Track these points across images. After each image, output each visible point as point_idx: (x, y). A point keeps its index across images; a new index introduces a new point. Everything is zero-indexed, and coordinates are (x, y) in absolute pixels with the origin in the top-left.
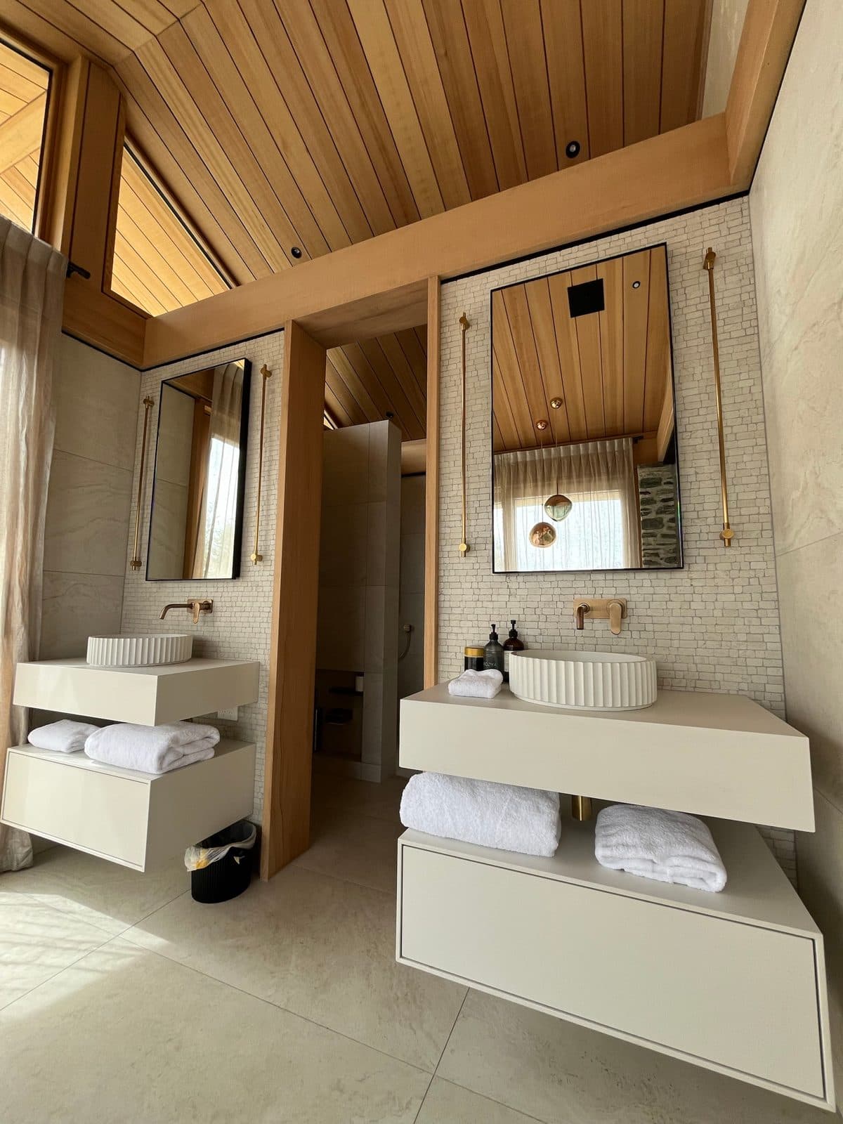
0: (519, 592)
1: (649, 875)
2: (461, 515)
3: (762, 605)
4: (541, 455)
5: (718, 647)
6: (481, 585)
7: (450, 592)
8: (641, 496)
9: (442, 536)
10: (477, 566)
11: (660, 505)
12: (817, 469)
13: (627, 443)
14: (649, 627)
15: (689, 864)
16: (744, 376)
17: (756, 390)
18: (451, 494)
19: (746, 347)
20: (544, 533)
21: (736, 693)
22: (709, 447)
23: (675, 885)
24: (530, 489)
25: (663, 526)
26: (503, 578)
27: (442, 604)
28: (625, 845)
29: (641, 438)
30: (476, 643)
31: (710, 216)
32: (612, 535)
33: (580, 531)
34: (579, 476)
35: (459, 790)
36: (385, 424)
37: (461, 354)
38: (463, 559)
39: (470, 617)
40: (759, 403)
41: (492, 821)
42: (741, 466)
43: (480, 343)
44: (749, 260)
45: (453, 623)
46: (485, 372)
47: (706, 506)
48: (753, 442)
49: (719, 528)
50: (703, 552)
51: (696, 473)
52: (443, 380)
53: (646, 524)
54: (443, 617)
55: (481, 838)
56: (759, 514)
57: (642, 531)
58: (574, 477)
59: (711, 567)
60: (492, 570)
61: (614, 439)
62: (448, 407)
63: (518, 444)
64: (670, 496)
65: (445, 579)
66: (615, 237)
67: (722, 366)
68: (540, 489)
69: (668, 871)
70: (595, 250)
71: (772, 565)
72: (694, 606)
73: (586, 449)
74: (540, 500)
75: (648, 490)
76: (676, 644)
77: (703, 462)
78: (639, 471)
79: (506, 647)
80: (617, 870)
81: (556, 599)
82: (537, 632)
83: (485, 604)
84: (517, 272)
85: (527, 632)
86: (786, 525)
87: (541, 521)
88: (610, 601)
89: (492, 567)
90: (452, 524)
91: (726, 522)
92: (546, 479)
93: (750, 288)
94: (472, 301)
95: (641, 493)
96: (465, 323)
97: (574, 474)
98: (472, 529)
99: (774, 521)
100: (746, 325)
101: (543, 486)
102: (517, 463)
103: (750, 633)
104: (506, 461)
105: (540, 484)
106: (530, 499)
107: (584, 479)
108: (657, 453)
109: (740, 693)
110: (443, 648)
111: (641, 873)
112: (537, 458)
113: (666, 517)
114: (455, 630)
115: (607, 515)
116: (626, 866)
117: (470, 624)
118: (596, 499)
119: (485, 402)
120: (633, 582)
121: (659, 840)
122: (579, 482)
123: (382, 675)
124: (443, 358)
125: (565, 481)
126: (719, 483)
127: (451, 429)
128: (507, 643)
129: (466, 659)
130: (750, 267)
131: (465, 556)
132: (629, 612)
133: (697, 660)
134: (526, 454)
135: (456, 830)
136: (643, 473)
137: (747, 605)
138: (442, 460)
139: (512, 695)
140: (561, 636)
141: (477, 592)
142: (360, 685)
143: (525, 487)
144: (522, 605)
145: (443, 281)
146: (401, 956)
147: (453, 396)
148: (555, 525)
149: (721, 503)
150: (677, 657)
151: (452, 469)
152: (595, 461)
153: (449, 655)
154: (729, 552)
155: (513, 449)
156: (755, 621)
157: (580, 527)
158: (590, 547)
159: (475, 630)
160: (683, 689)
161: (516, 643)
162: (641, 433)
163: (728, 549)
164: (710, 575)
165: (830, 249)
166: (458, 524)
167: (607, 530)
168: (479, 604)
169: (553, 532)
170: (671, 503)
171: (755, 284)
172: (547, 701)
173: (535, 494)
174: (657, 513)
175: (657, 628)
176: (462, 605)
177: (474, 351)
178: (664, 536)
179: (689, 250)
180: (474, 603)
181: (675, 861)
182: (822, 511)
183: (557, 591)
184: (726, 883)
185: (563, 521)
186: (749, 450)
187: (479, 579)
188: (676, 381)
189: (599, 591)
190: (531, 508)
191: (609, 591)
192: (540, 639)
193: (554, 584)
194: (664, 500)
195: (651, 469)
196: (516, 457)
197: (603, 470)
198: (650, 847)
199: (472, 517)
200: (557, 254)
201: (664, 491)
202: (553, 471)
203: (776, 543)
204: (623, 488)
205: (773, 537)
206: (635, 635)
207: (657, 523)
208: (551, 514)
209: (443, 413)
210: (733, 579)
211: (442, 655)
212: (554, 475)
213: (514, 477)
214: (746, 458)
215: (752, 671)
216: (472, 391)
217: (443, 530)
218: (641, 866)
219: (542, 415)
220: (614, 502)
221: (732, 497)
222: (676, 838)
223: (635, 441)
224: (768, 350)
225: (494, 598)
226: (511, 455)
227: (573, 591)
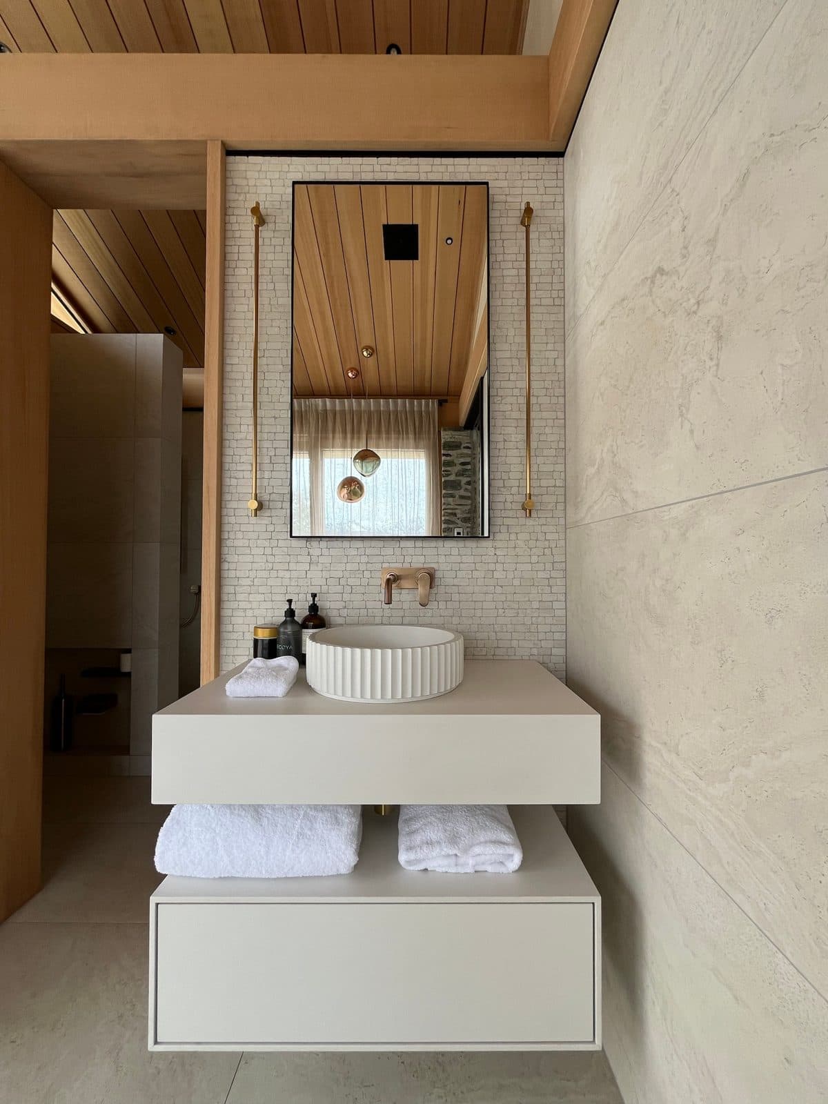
0: (321, 560)
1: (453, 870)
2: (252, 465)
3: (554, 574)
4: (351, 405)
5: (515, 615)
6: (276, 551)
7: (236, 558)
8: (443, 458)
9: (226, 489)
10: (271, 528)
11: (459, 468)
12: (615, 447)
13: (433, 405)
14: (456, 597)
15: (490, 849)
16: (550, 347)
17: (560, 362)
18: (238, 436)
19: (553, 317)
20: (352, 488)
21: (527, 658)
22: (515, 415)
23: (476, 874)
24: (338, 441)
25: (461, 488)
26: (303, 542)
27: (225, 574)
28: (429, 843)
29: (446, 401)
30: (268, 620)
31: (530, 168)
32: (416, 494)
33: (387, 488)
34: (388, 432)
35: (239, 815)
36: (160, 337)
37: (252, 257)
38: (253, 520)
39: (261, 589)
40: (562, 377)
41: (280, 848)
42: (542, 438)
43: (278, 249)
44: (561, 228)
45: (240, 597)
46: (284, 287)
47: (512, 475)
48: (553, 415)
49: (521, 499)
50: (507, 521)
51: (505, 441)
52: (229, 286)
53: (448, 485)
54: (227, 589)
55: (267, 871)
56: (555, 486)
57: (443, 492)
58: (384, 432)
59: (513, 537)
60: (289, 534)
61: (421, 399)
62: (233, 323)
63: (327, 389)
64: (468, 460)
65: (229, 543)
66: (437, 160)
67: (532, 332)
68: (349, 441)
69: (471, 862)
70: (415, 169)
71: (562, 536)
72: (497, 575)
73: (396, 405)
74: (349, 453)
75: (450, 452)
76: (479, 613)
77: (511, 430)
78: (443, 433)
79: (304, 625)
80: (421, 870)
81: (363, 567)
82: (340, 605)
83: (281, 574)
84: (327, 168)
85: (330, 606)
86: (579, 499)
87: (349, 475)
88: (419, 569)
89: (289, 530)
90: (240, 475)
91: (528, 492)
92: (356, 432)
93: (559, 257)
94: (269, 190)
95: (444, 455)
96: (260, 219)
97: (383, 429)
98: (265, 482)
99: (568, 494)
100: (555, 294)
101: (352, 438)
102: (325, 411)
103: (541, 601)
104: (314, 406)
105: (349, 436)
106: (338, 452)
107: (393, 436)
108: (458, 418)
109: (531, 657)
110: (227, 627)
111: (444, 870)
112: (347, 408)
113: (464, 480)
114: (242, 605)
115: (412, 474)
116: (430, 865)
117: (261, 597)
118: (403, 457)
119: (283, 325)
120: (441, 551)
121: (463, 829)
122: (388, 439)
123: (157, 650)
124: (229, 257)
125: (374, 436)
126: (524, 453)
127: (240, 353)
128: (306, 619)
129: (256, 641)
130: (561, 233)
131: (256, 516)
132: (437, 582)
133: (497, 628)
134: (335, 402)
135: (233, 868)
136: (446, 436)
137: (541, 575)
138: (227, 391)
139: (309, 689)
140: (367, 609)
141: (270, 559)
142: (126, 663)
143: (333, 437)
144: (326, 574)
145: (230, 152)
146: (156, 1042)
147: (242, 308)
148: (363, 480)
149: (524, 473)
150: (480, 626)
151: (240, 404)
152: (404, 419)
153: (235, 636)
154: (530, 522)
155: (322, 395)
156: (547, 589)
157: (387, 484)
158: (396, 504)
159: (269, 605)
160: (483, 658)
161: (316, 619)
162: (446, 398)
163: (527, 520)
164: (512, 544)
165: (647, 218)
166: (247, 475)
167: (412, 489)
168: (274, 574)
169: (361, 487)
170: (469, 467)
171: (564, 253)
172: (350, 696)
173: (344, 446)
174: (456, 475)
175: (463, 597)
176: (252, 574)
177: (270, 257)
178: (462, 497)
179: (509, 199)
180: (267, 572)
181: (477, 850)
182: (616, 490)
183: (364, 559)
184: (522, 861)
185: (371, 477)
186: (550, 423)
187: (274, 543)
188: (491, 341)
189: (408, 559)
190: (340, 461)
191: (418, 558)
192: (344, 613)
193: (361, 551)
194: (463, 464)
195: (454, 433)
196: (325, 404)
197: (411, 428)
198: (454, 840)
199: (267, 467)
200: (373, 160)
201: (462, 455)
202: (363, 424)
203: (568, 515)
204: (427, 448)
205: (565, 510)
206: (442, 605)
207: (454, 485)
208: (360, 469)
209: (228, 330)
210: (531, 549)
211: (225, 635)
212: (364, 427)
213: (322, 426)
214: (548, 430)
215: (541, 636)
216: (267, 308)
217: (227, 481)
218: (445, 862)
219: (353, 363)
220: (419, 462)
221: (535, 468)
222: (478, 823)
223: (441, 403)
224: (573, 324)
225: (292, 566)
226: (320, 401)
227: (381, 558)
